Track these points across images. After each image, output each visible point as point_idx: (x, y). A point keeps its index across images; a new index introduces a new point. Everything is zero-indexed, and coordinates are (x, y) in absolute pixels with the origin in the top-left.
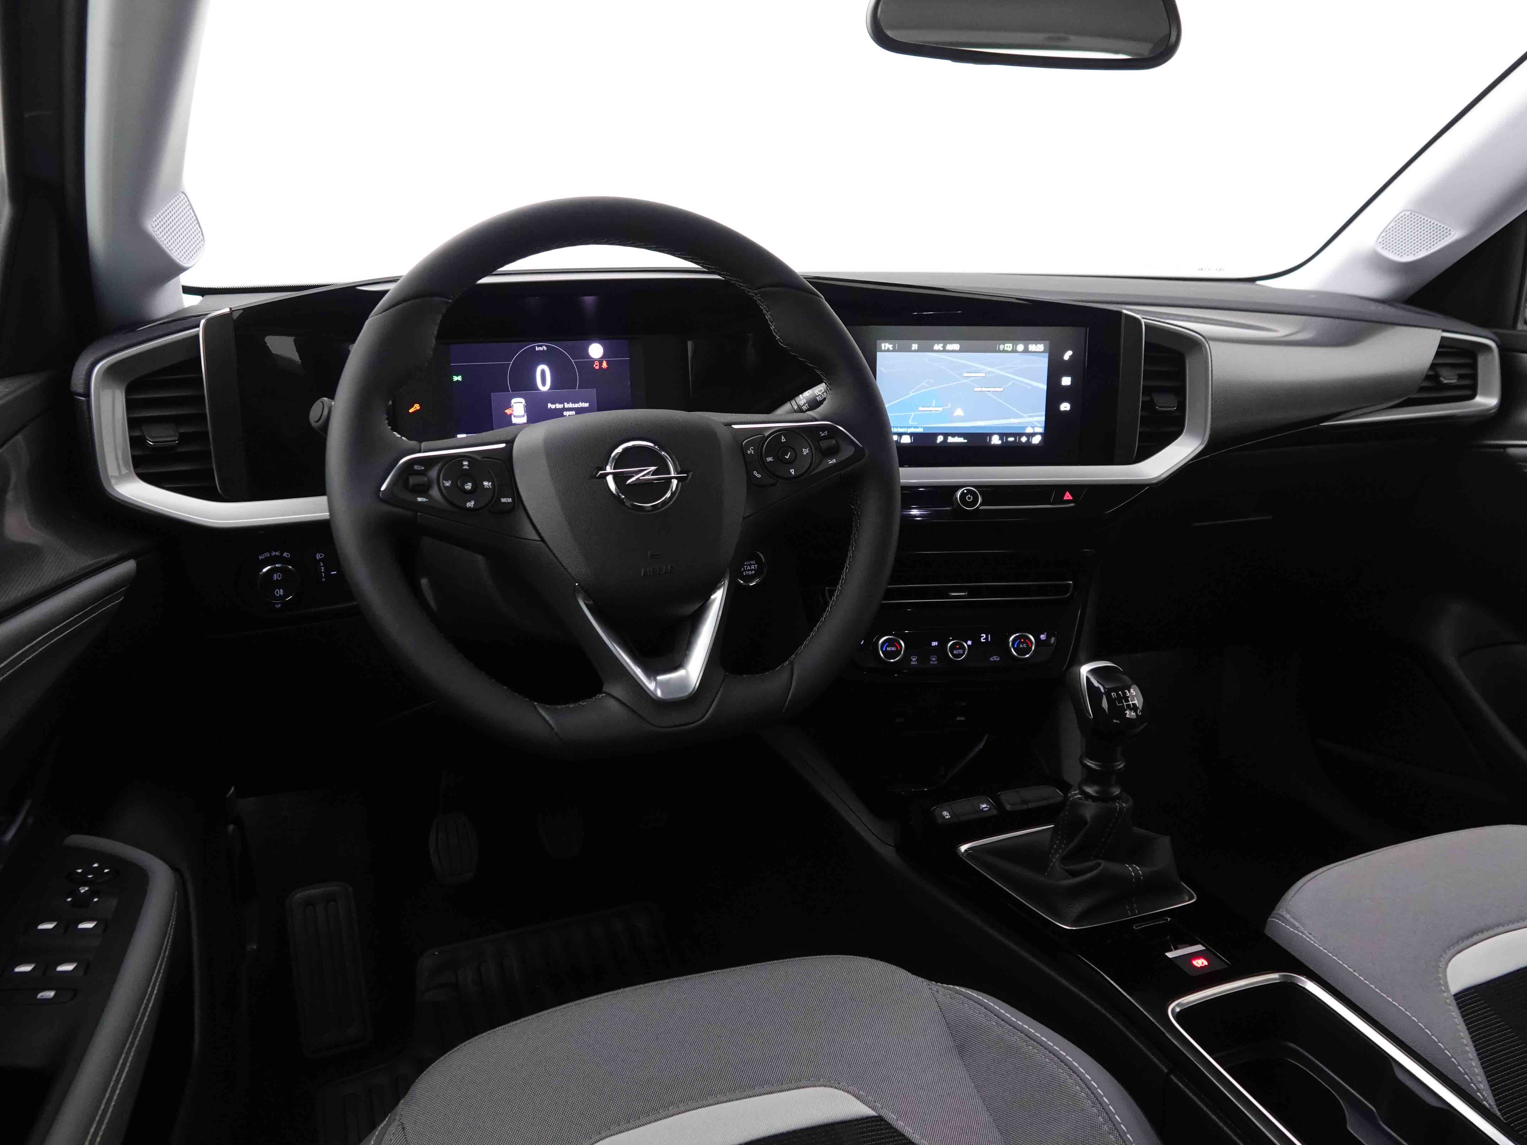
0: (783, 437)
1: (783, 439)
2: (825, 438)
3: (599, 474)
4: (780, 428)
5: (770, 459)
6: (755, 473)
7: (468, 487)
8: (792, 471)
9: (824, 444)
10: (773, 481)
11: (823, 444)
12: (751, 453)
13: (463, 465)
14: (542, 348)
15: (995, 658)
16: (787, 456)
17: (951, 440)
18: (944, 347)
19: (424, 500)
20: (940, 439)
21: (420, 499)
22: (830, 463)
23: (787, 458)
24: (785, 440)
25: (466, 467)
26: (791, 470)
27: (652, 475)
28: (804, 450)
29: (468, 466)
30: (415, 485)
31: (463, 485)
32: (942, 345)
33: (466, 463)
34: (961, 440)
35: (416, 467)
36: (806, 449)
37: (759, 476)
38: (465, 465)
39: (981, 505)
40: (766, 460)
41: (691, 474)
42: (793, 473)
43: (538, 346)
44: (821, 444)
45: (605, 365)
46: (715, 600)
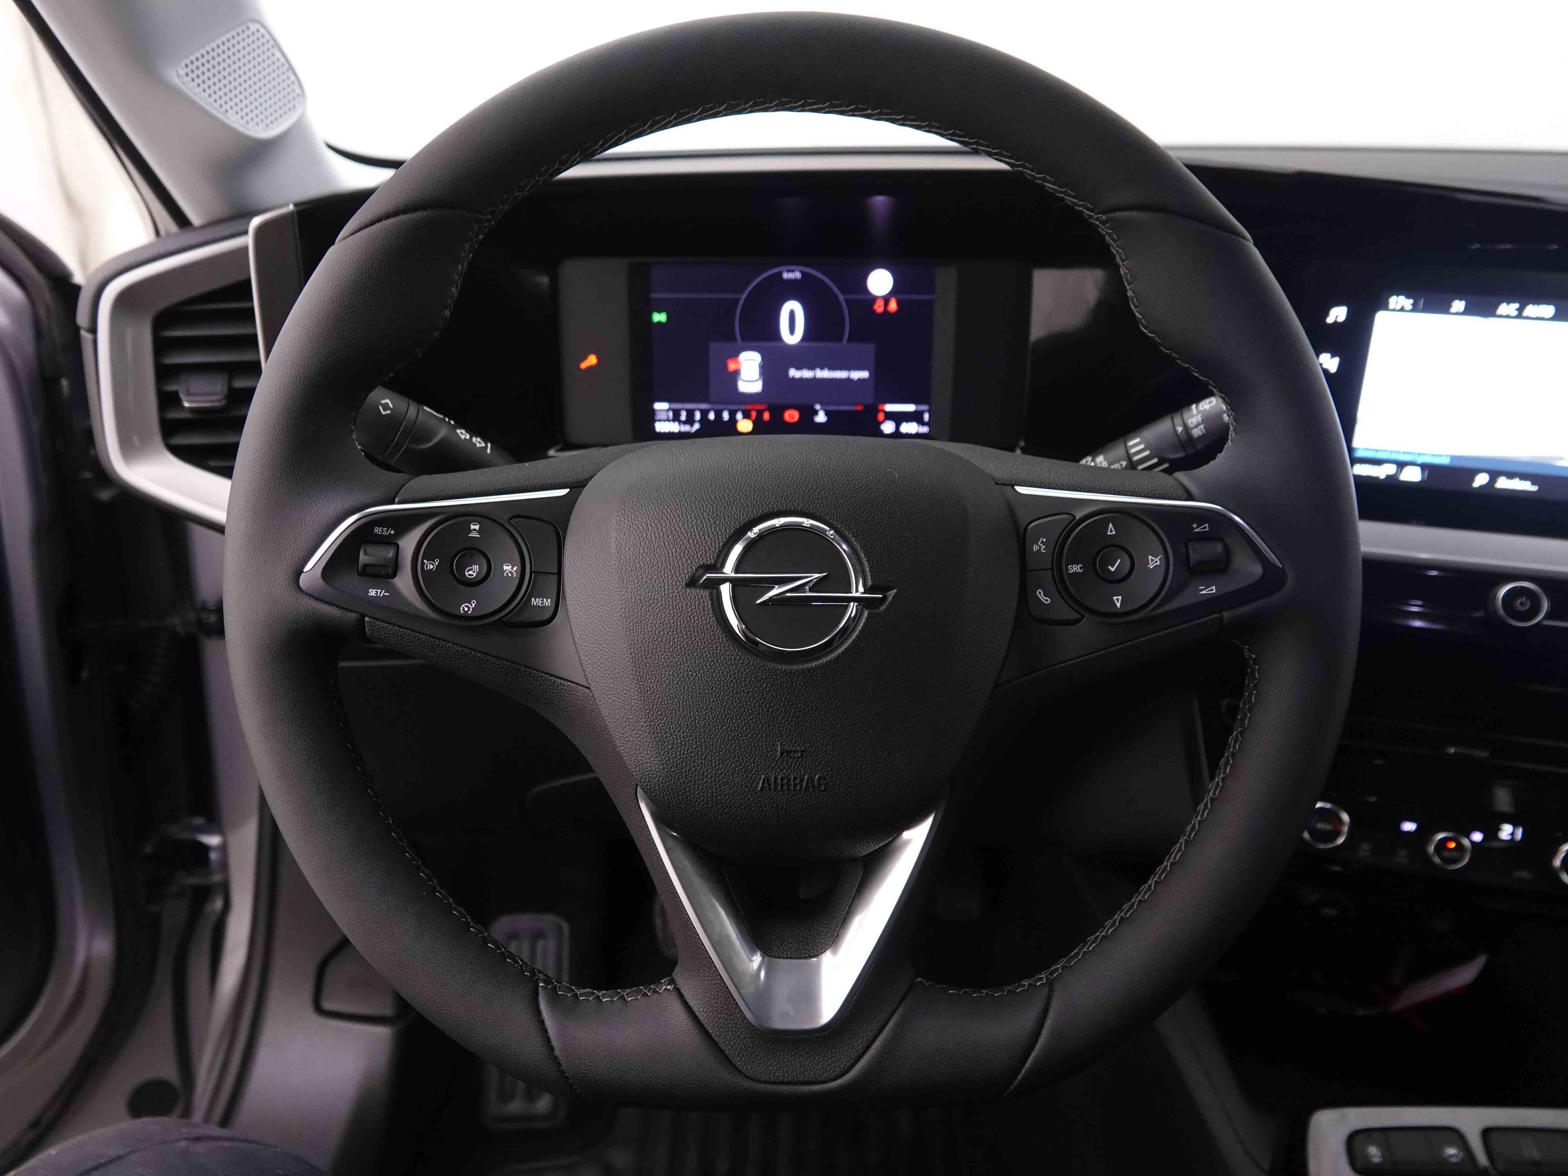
0: (1111, 526)
1: (1111, 530)
2: (1203, 537)
3: (705, 577)
4: (1109, 506)
5: (1075, 569)
6: (1040, 594)
7: (471, 572)
8: (1118, 601)
9: (1197, 553)
10: (1075, 616)
11: (1194, 551)
12: (1039, 550)
13: (470, 531)
14: (792, 275)
15: (1525, 874)
16: (1113, 567)
17: (1502, 483)
18: (1521, 310)
19: (382, 593)
20: (1481, 480)
21: (372, 593)
22: (1204, 592)
23: (1113, 570)
24: (1114, 533)
25: (475, 535)
26: (1115, 598)
27: (811, 590)
28: (1150, 557)
29: (479, 532)
30: (366, 566)
31: (462, 569)
32: (1517, 305)
33: (475, 527)
34: (1526, 486)
35: (377, 530)
36: (1156, 557)
37: (1046, 600)
38: (475, 530)
39: (1548, 616)
40: (1067, 569)
41: (892, 593)
42: (1118, 605)
43: (788, 271)
44: (1191, 552)
45: (893, 306)
46: (907, 842)
